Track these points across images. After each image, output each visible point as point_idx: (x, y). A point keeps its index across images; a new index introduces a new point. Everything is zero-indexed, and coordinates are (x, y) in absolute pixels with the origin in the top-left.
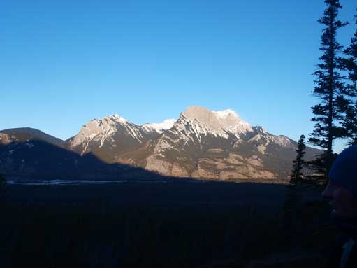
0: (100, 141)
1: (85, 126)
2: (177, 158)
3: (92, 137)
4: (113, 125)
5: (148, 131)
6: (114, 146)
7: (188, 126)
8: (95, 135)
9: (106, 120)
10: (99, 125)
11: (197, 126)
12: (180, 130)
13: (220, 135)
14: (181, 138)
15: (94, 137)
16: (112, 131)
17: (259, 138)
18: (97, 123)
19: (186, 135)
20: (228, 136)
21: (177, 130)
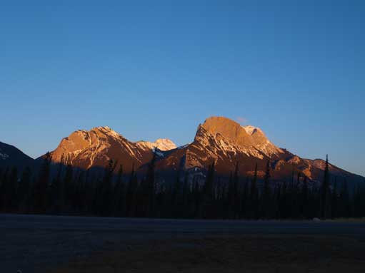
0: (88, 159)
1: (67, 139)
3: (76, 153)
4: (104, 140)
7: (212, 141)
8: (81, 151)
9: (95, 132)
10: (86, 139)
11: (221, 141)
12: (204, 145)
14: (208, 156)
15: (80, 154)
16: (103, 147)
18: (83, 136)
19: (213, 152)
21: (201, 145)
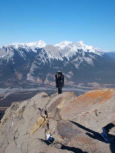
0: (7, 59)
2: (39, 74)
3: (3, 57)
4: (12, 51)
5: (28, 51)
6: (13, 63)
7: (46, 55)
9: (9, 48)
11: (50, 54)
12: (42, 58)
13: (59, 59)
14: (42, 62)
16: (12, 54)
17: (77, 60)
18: (5, 50)
19: (44, 60)
20: (63, 59)
21: (40, 58)
